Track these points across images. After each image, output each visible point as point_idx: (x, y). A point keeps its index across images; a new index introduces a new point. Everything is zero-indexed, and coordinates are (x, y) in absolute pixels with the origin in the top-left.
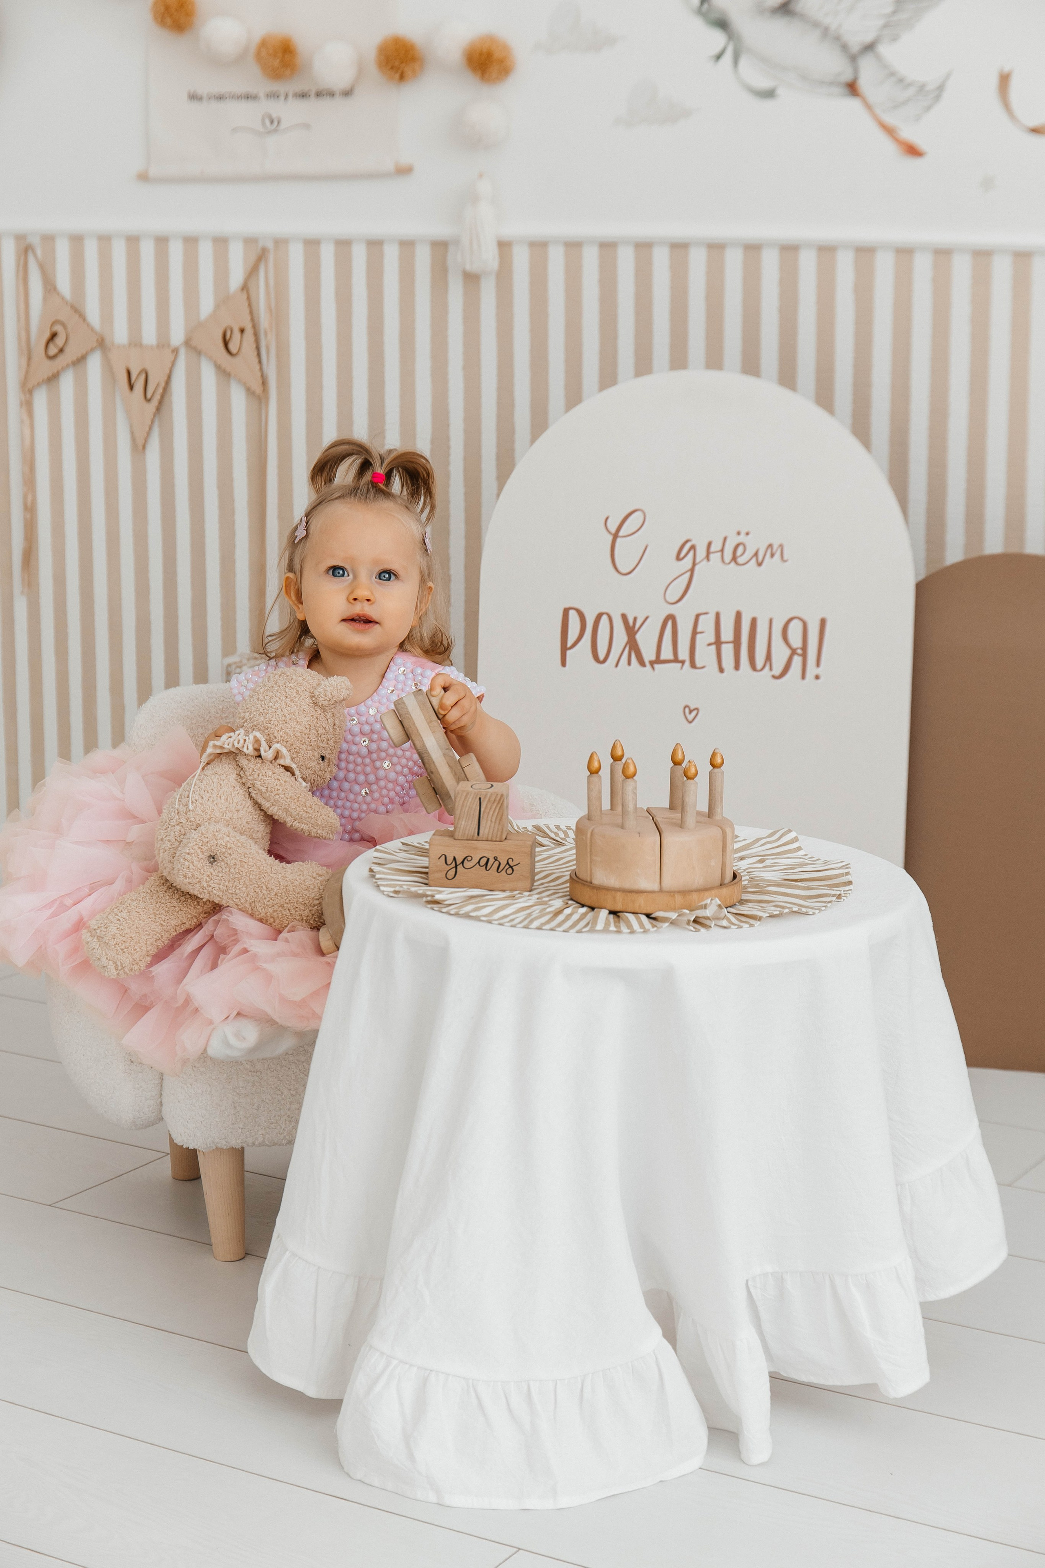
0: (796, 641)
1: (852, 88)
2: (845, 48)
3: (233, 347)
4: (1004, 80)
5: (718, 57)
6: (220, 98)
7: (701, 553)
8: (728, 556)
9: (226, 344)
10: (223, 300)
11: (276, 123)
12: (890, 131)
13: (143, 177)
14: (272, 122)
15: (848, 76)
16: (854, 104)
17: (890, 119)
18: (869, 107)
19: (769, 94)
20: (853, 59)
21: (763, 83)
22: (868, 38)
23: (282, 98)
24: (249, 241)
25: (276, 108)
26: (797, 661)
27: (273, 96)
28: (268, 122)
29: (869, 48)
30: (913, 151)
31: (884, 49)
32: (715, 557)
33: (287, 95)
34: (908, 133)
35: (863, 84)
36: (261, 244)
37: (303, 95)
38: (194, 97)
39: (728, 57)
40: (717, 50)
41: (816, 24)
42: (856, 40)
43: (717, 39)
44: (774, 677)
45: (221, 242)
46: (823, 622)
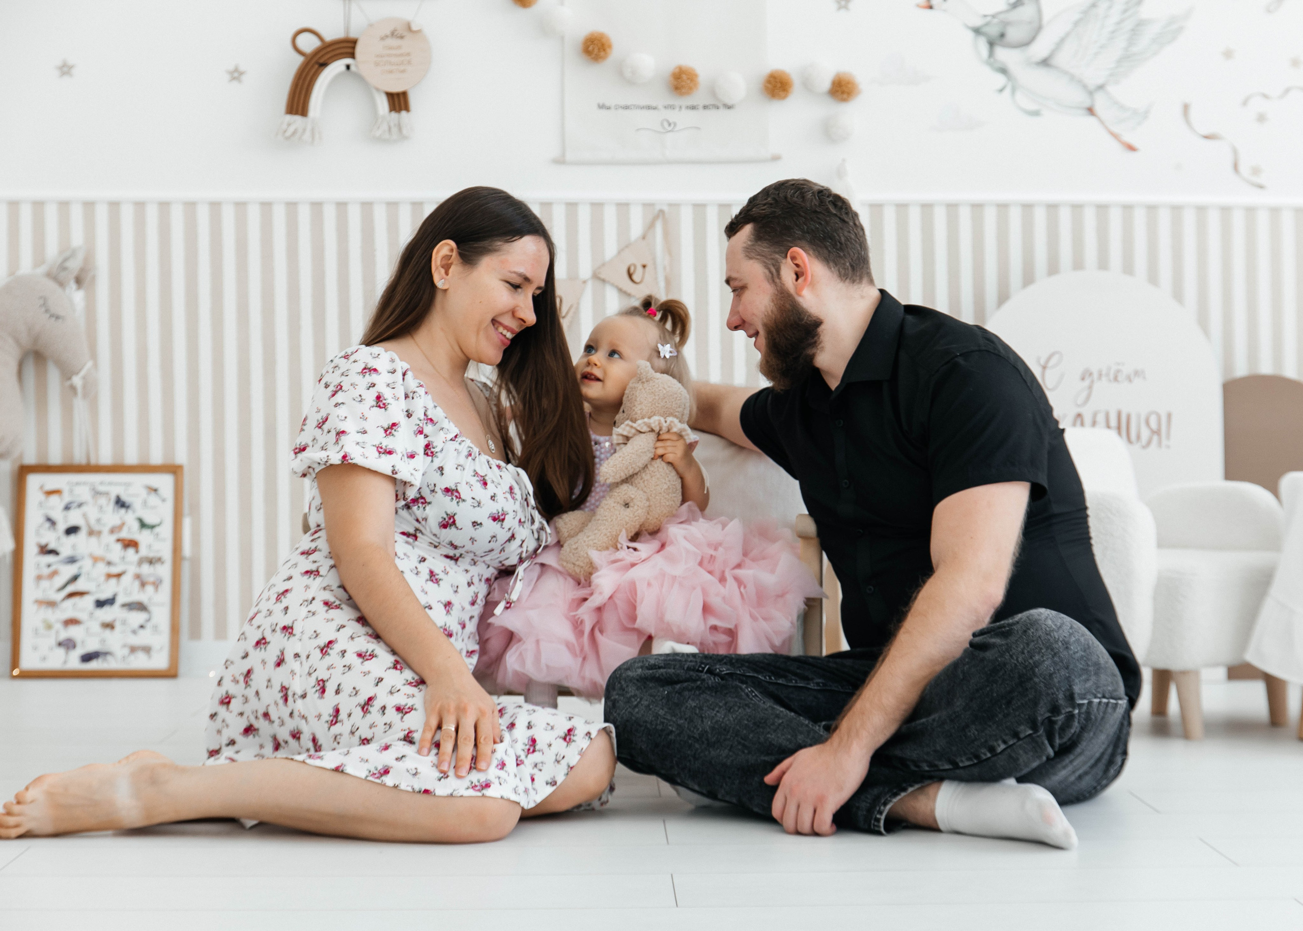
0: (1154, 425)
1: (1091, 111)
2: (1085, 87)
3: (635, 277)
4: (1186, 108)
5: (1001, 90)
6: (626, 108)
7: (1095, 376)
8: (1112, 376)
9: (630, 276)
10: (625, 247)
11: (672, 126)
12: (1115, 136)
13: (560, 161)
14: (670, 125)
15: (1088, 104)
16: (1092, 120)
17: (1115, 129)
18: (1102, 122)
19: (1036, 113)
20: (1091, 93)
21: (1032, 107)
22: (1100, 82)
23: (678, 109)
24: (647, 205)
25: (672, 115)
26: (1155, 438)
27: (672, 107)
28: (666, 124)
29: (1101, 87)
30: (1131, 148)
31: (1110, 88)
32: (1104, 379)
33: (680, 107)
34: (1128, 138)
35: (1098, 108)
36: (658, 208)
37: (693, 108)
38: (602, 107)
39: (1008, 91)
40: (1000, 86)
41: (1066, 73)
42: (1092, 83)
43: (1001, 80)
44: (1144, 447)
45: (623, 207)
46: (1169, 416)
